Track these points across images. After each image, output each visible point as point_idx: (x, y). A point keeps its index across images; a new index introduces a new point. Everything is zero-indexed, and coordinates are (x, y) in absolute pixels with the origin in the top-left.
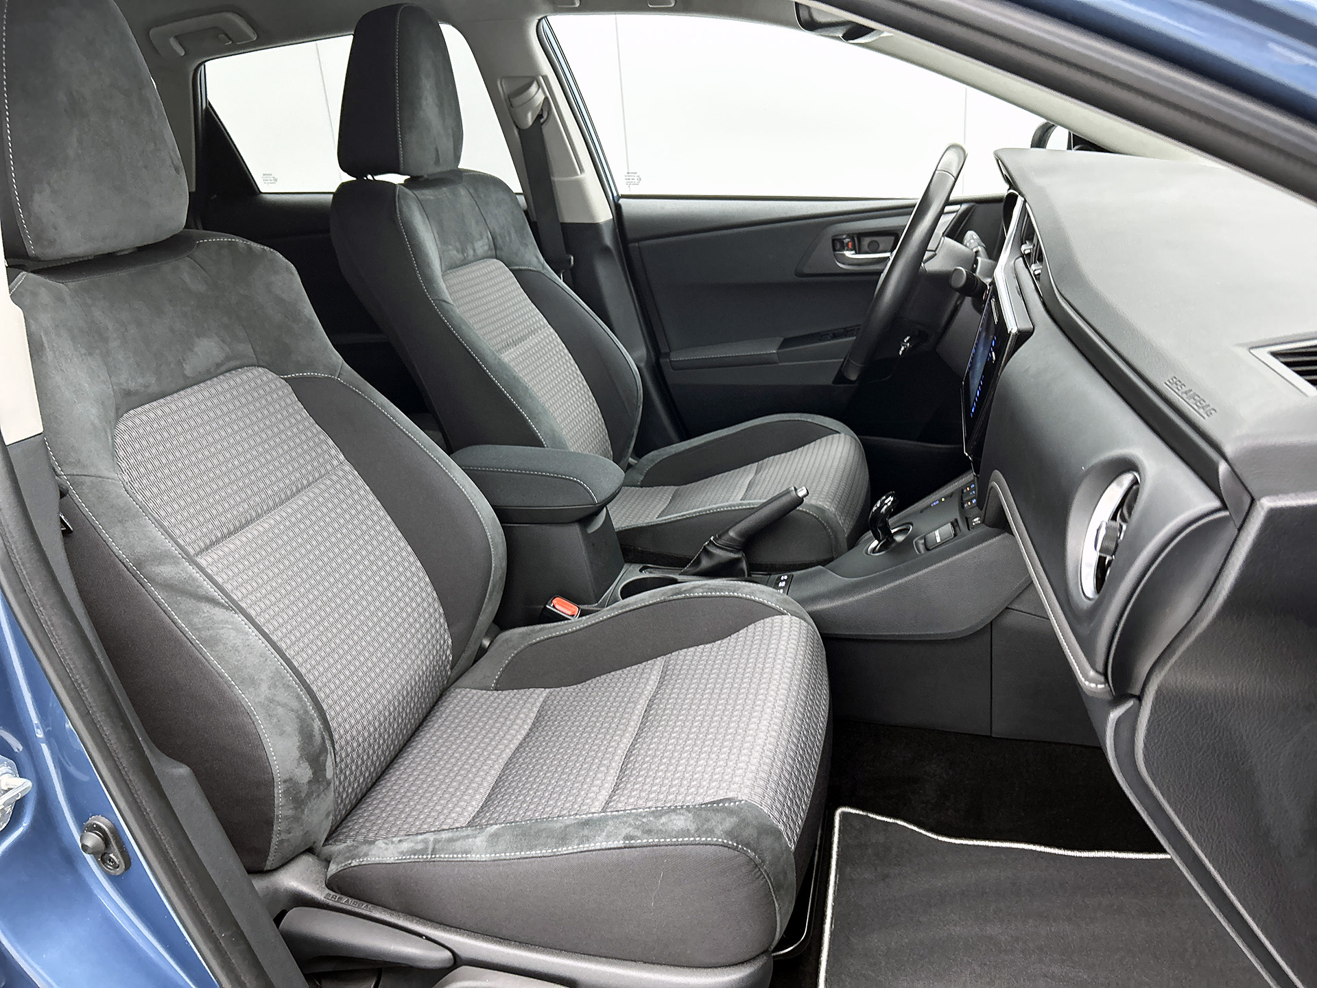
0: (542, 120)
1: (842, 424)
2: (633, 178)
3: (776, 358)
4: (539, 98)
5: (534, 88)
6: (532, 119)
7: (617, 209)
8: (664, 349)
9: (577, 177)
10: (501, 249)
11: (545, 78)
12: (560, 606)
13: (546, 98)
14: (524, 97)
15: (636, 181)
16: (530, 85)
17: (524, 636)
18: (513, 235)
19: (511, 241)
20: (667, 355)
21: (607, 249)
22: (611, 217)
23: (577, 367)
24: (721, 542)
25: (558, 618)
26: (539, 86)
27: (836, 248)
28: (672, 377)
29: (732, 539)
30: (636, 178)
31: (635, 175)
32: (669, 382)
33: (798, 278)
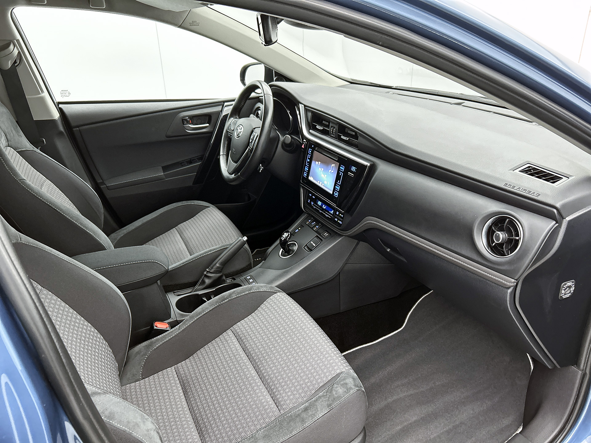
0: (16, 65)
1: (207, 203)
2: (65, 93)
3: (164, 177)
4: (16, 52)
5: (12, 47)
6: (11, 64)
7: (61, 111)
8: (99, 181)
9: (40, 95)
10: (10, 141)
11: (18, 41)
12: (159, 325)
13: (19, 52)
14: (6, 52)
15: (67, 94)
16: (8, 45)
17: (148, 347)
18: (14, 131)
19: (14, 135)
20: (103, 183)
21: (61, 133)
22: (59, 115)
23: (68, 199)
24: (212, 271)
25: (162, 331)
26: (15, 46)
27: (184, 124)
28: (109, 195)
29: (218, 267)
30: (67, 93)
31: (67, 91)
32: (108, 197)
33: (167, 138)
